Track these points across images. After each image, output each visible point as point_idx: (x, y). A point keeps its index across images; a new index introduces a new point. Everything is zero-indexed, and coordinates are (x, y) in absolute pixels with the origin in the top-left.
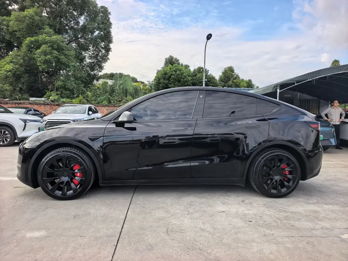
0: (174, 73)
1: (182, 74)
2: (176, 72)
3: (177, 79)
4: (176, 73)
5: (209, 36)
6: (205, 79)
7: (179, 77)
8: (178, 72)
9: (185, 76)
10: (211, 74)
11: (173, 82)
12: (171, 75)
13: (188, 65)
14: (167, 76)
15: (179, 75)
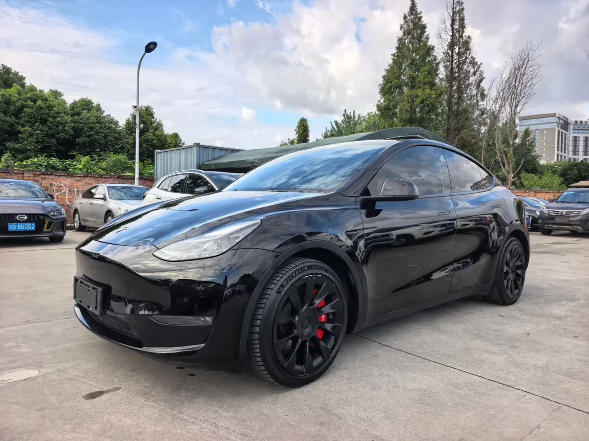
0: (29, 103)
1: (50, 107)
2: (34, 101)
3: (38, 116)
4: (35, 104)
5: (151, 46)
6: (140, 123)
7: (43, 114)
8: (39, 103)
9: (57, 113)
10: (109, 115)
11: (29, 122)
12: (24, 106)
13: (59, 91)
14: (13, 107)
15: (42, 108)
